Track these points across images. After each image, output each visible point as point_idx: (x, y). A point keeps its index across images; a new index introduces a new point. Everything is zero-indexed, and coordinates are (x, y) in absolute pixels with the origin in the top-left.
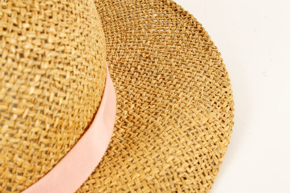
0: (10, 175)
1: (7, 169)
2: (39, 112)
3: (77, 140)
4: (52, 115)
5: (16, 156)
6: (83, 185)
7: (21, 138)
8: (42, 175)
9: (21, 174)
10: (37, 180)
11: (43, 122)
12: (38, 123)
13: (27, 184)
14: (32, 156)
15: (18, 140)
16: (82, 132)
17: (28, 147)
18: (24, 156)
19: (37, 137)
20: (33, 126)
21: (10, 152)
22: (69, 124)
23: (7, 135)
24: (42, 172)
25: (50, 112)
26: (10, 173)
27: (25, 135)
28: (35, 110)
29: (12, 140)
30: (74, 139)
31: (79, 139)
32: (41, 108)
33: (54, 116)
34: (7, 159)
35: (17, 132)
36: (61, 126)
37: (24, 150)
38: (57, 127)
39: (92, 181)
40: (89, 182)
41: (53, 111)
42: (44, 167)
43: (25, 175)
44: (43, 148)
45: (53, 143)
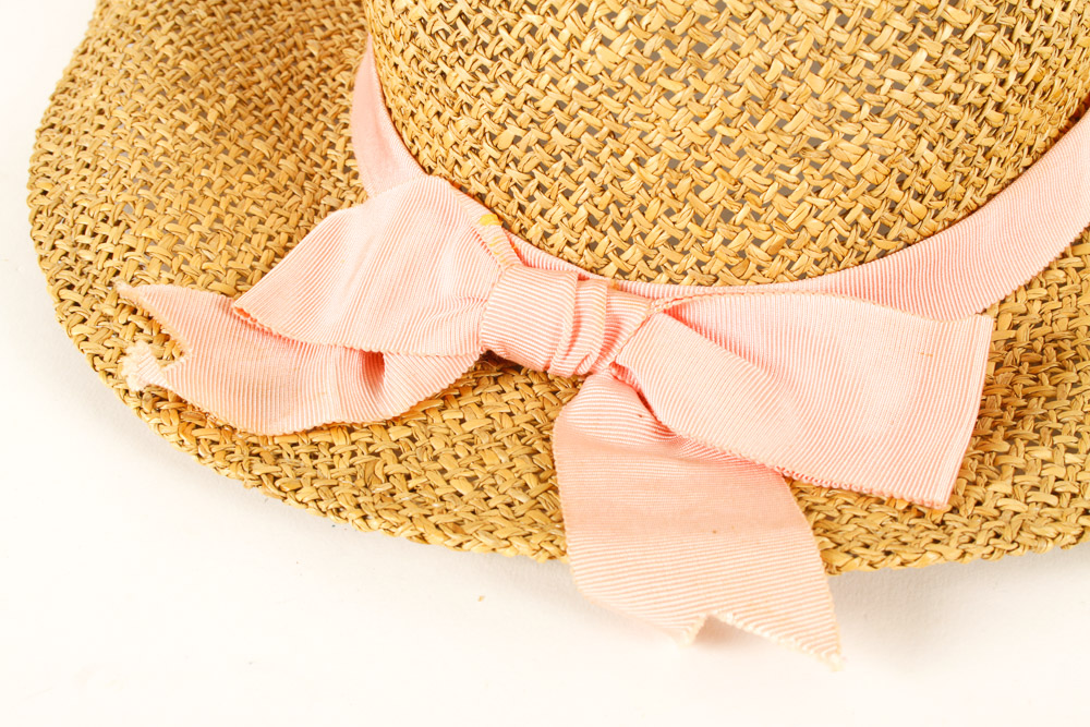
0: (896, 193)
1: (896, 174)
2: (1003, 30)
3: (1048, 142)
4: (1028, 47)
5: (924, 142)
6: (1049, 269)
7: (947, 93)
8: (961, 216)
9: (920, 196)
10: (946, 223)
11: (1005, 63)
12: (993, 61)
13: (924, 231)
14: (956, 151)
15: (938, 98)
16: (1063, 123)
17: (954, 124)
18: (940, 147)
19: (980, 101)
20: (982, 66)
21: (914, 127)
22: (1052, 87)
23: (918, 80)
24: (962, 206)
25: (1027, 39)
26: (897, 186)
27: (958, 88)
28: (995, 23)
29: (928, 96)
30: (1046, 135)
31: (1056, 140)
32: (1010, 20)
33: (1032, 50)
34: (903, 144)
35: (943, 76)
36: (1037, 85)
37: (943, 130)
38: (1027, 87)
39: (1073, 262)
40: (1064, 263)
41: (1033, 35)
42: (970, 191)
43: (926, 201)
44: (983, 138)
45: (1008, 129)
